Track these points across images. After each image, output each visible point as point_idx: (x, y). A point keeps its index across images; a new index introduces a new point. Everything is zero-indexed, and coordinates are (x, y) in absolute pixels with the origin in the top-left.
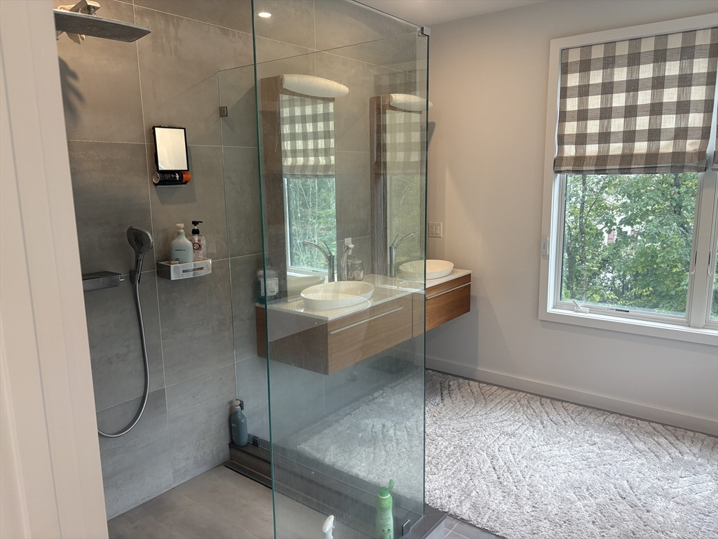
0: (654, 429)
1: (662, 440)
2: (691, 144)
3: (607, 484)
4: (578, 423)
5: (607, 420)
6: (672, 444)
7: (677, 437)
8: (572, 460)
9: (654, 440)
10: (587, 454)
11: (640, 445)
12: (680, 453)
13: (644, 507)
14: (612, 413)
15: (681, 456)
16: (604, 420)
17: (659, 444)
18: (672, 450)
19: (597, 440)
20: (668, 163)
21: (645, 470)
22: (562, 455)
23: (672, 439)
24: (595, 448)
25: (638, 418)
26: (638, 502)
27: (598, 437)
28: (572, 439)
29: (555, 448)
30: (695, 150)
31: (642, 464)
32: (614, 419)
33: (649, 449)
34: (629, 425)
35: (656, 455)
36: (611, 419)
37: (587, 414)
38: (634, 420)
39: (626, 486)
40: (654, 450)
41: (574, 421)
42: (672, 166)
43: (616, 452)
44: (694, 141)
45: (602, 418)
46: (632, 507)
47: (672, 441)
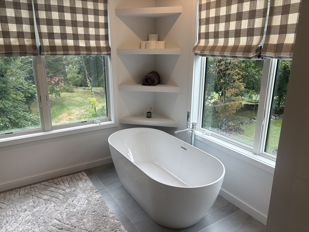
0: (44, 185)
1: (52, 189)
2: (27, 41)
3: (49, 228)
4: (7, 204)
5: (21, 193)
6: (57, 188)
7: (56, 184)
8: (23, 227)
9: (48, 190)
10: (27, 218)
11: (45, 197)
12: (63, 190)
13: (72, 226)
14: (20, 188)
15: (65, 192)
16: (19, 194)
17: (52, 191)
18: (60, 191)
19: (25, 207)
20: (18, 51)
21: (57, 208)
22: (15, 228)
23: (55, 186)
24: (27, 213)
25: (34, 184)
26: (68, 226)
27: (25, 205)
28: (13, 215)
29: (9, 227)
30: (30, 44)
31: (54, 206)
32: (24, 191)
33: (50, 196)
34: (33, 190)
35: (56, 198)
36: (22, 191)
37: (8, 196)
38: (33, 186)
39: (58, 222)
40: (53, 195)
41: (5, 204)
42: (20, 53)
43: (39, 208)
44: (28, 39)
45: (17, 194)
46: (68, 231)
47: (56, 187)
